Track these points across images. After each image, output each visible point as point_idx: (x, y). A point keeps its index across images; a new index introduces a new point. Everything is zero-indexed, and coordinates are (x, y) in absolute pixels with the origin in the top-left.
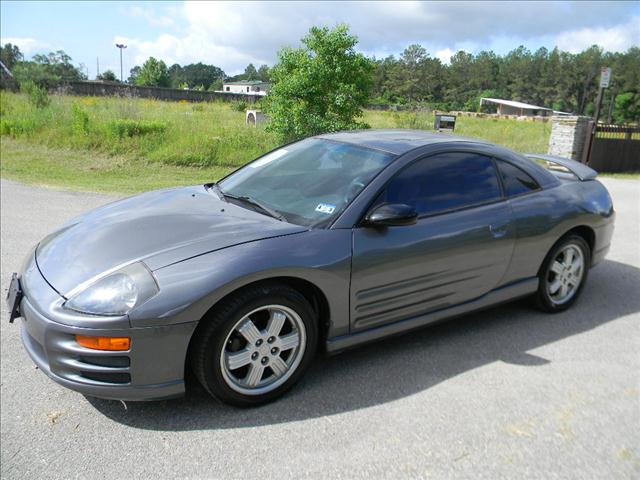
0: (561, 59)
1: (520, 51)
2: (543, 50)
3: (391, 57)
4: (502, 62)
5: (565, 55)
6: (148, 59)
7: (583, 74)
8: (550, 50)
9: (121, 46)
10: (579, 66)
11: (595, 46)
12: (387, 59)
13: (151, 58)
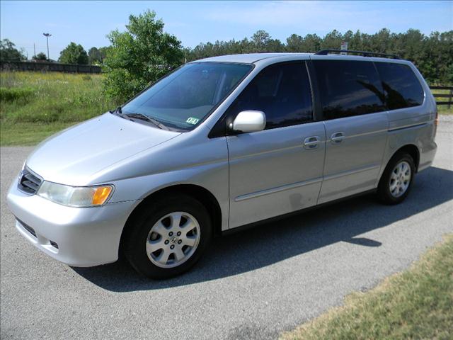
0: (362, 39)
1: (334, 34)
2: (350, 32)
3: (246, 39)
4: (322, 41)
5: (364, 36)
6: (70, 44)
7: (377, 49)
8: (354, 32)
9: (47, 35)
10: (374, 43)
11: (384, 29)
12: (243, 41)
13: (72, 43)
